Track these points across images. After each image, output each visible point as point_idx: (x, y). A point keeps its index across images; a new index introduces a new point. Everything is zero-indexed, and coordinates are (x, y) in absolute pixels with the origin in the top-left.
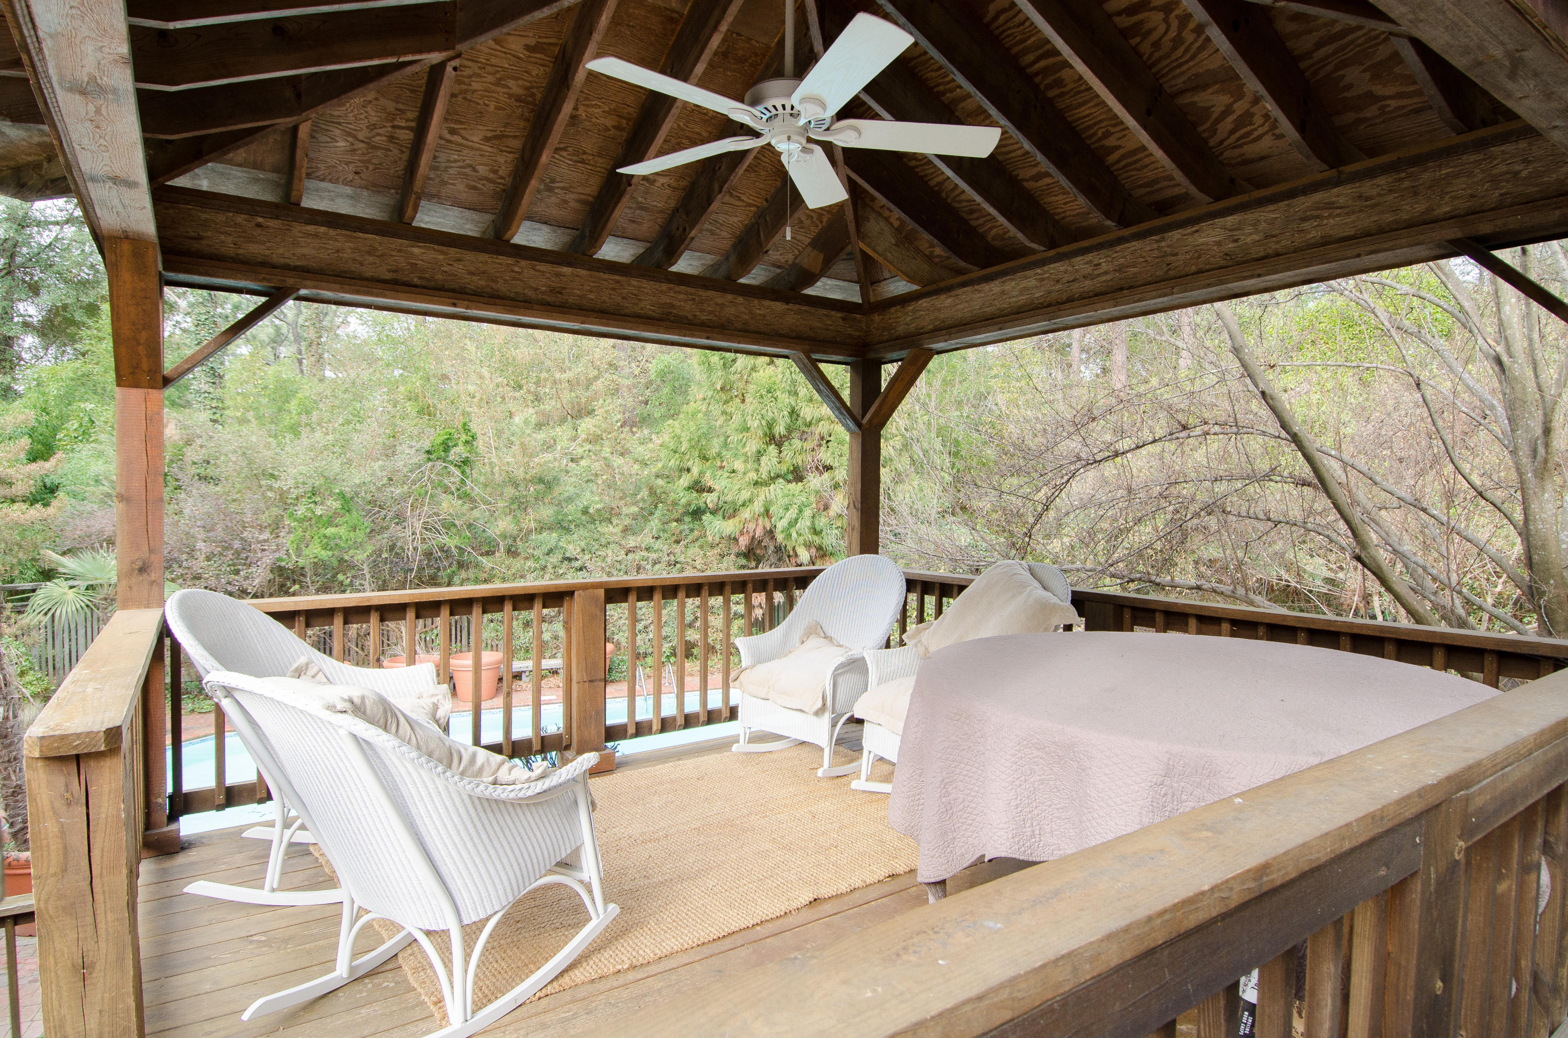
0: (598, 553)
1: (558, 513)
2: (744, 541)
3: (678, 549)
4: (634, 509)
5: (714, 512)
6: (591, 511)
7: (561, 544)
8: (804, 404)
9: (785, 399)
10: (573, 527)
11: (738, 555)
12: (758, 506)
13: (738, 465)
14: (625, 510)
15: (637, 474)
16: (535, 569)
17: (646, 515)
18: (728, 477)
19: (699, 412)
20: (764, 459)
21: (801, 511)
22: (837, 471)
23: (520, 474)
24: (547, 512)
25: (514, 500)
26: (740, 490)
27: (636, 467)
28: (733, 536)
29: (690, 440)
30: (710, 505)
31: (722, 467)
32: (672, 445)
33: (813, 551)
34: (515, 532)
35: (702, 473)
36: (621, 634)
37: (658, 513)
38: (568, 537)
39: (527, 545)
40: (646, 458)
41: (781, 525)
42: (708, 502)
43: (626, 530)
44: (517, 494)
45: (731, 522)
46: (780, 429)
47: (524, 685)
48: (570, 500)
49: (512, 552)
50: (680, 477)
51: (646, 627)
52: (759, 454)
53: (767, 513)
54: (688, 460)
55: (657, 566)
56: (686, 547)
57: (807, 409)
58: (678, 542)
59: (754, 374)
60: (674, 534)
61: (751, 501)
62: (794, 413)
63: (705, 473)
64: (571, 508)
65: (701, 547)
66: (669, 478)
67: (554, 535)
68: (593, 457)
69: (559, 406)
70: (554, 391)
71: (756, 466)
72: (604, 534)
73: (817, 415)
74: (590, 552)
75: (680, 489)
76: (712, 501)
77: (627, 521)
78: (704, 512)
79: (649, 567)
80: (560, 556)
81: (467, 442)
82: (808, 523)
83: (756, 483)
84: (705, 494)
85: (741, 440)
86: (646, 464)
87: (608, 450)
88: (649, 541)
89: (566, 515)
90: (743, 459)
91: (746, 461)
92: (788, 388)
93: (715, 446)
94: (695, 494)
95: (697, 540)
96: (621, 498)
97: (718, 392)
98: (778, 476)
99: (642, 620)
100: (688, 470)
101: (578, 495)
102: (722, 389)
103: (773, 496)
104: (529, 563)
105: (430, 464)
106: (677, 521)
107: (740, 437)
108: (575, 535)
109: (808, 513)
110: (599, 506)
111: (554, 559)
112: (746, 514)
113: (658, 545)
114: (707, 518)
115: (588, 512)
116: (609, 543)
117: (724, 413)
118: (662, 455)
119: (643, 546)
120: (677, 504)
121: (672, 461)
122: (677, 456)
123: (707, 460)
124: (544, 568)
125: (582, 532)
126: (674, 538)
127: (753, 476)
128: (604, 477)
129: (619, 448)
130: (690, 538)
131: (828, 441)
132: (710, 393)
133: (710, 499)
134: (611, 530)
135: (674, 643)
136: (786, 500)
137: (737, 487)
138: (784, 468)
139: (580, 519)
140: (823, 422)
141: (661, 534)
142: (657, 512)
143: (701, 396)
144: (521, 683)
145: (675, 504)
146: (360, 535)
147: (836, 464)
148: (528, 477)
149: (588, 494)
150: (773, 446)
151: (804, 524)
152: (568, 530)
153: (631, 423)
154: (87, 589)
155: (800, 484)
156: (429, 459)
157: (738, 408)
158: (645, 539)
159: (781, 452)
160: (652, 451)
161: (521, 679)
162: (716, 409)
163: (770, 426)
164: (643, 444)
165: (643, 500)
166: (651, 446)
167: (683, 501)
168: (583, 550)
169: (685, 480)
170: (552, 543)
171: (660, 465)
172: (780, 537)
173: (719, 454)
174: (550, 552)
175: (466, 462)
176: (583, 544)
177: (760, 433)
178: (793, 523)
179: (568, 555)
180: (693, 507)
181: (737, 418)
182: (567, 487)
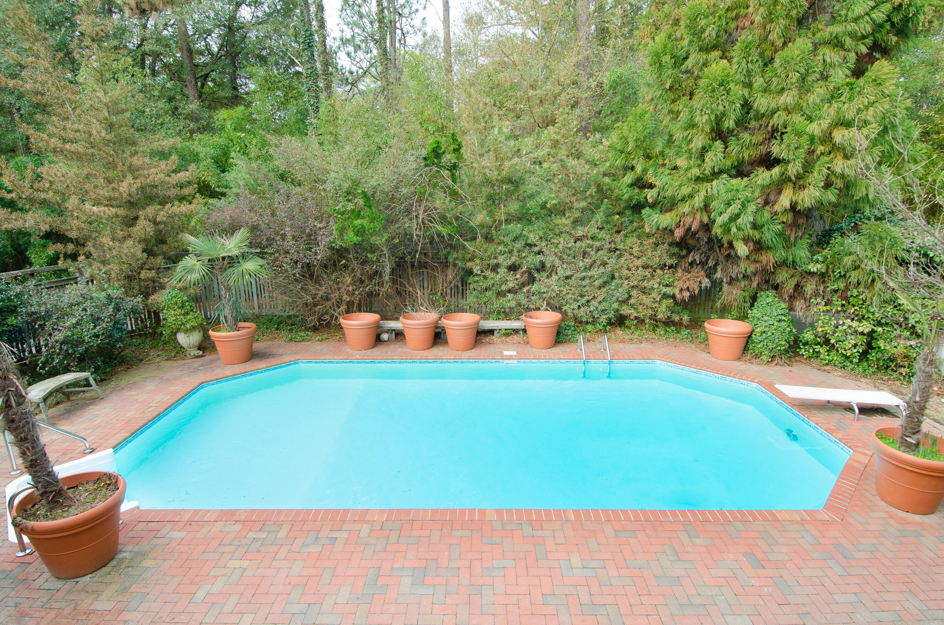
0: (553, 241)
1: (523, 207)
2: (678, 233)
3: (618, 238)
4: (583, 204)
5: (653, 206)
6: (548, 206)
7: (524, 233)
8: (759, 95)
9: (738, 91)
10: (533, 219)
11: (670, 244)
12: (698, 201)
13: (681, 162)
14: (577, 205)
15: (588, 174)
16: (505, 252)
17: (592, 209)
18: (670, 174)
19: (646, 112)
20: (709, 156)
21: (743, 206)
22: (791, 165)
23: (494, 175)
24: (514, 207)
25: (490, 197)
26: (680, 186)
27: (587, 167)
28: (669, 228)
29: (637, 140)
30: (650, 200)
31: (664, 165)
32: (619, 147)
33: (751, 244)
34: (490, 223)
35: (645, 171)
36: (568, 305)
37: (603, 208)
38: (530, 228)
39: (499, 233)
40: (597, 158)
41: (720, 220)
42: (648, 197)
43: (576, 222)
44: (492, 192)
45: (668, 215)
46: (729, 123)
47: (495, 340)
48: (532, 196)
49: (488, 239)
50: (624, 175)
51: (588, 301)
52: (704, 150)
53: (706, 208)
54: (633, 159)
55: (600, 253)
56: (626, 236)
57: (763, 100)
58: (618, 232)
59: (705, 69)
60: (615, 226)
61: (691, 196)
62: (747, 106)
63: (648, 170)
64: (531, 204)
65: (639, 237)
66: (614, 177)
67: (519, 225)
68: (552, 159)
69: (532, 120)
70: (527, 108)
71: (699, 162)
72: (558, 225)
73: (773, 105)
74: (546, 240)
75: (624, 185)
76: (652, 196)
77: (577, 214)
78: (643, 207)
79: (593, 253)
80: (524, 243)
81: (455, 150)
82: (751, 219)
83: (698, 179)
84: (646, 190)
85: (687, 137)
86: (596, 165)
87: (566, 153)
88: (594, 231)
89: (528, 209)
90: (687, 155)
91: (690, 158)
92: (742, 79)
93: (659, 145)
94: (637, 190)
95: (635, 230)
96: (574, 195)
97: (666, 92)
98: (721, 172)
99: (585, 296)
100: (633, 168)
101: (539, 193)
102: (671, 88)
103: (715, 192)
104: (501, 248)
105: (427, 169)
106: (618, 214)
107: (686, 133)
108: (536, 226)
109: (752, 208)
110: (554, 202)
111: (519, 245)
112: (685, 208)
113: (602, 234)
114: (646, 211)
115: (546, 207)
116: (561, 233)
117: (671, 112)
118: (610, 155)
119: (589, 235)
120: (620, 199)
121: (619, 161)
122: (623, 155)
123: (650, 159)
124: (511, 252)
125: (541, 224)
126: (616, 229)
127: (696, 172)
128: (560, 177)
129: (573, 151)
130: (630, 228)
131: (782, 134)
132: (658, 93)
133: (651, 195)
134: (564, 222)
135: (611, 315)
136: (729, 196)
137: (678, 183)
138: (729, 163)
139: (539, 212)
140: (779, 113)
141: (605, 226)
142: (602, 206)
143: (650, 97)
144: (493, 338)
145: (618, 199)
146: (378, 226)
147: (791, 157)
148: (499, 178)
149: (546, 192)
150: (719, 141)
151: (746, 219)
152: (530, 222)
153: (585, 130)
154: (209, 261)
155: (746, 179)
156: (426, 165)
157: (685, 106)
158: (591, 230)
159: (726, 147)
160: (601, 152)
161: (493, 334)
162: (665, 107)
163: (719, 120)
164: (595, 147)
165: (591, 196)
166: (601, 147)
167: (626, 197)
168: (541, 238)
169: (629, 178)
170: (518, 232)
171: (608, 164)
172: (717, 230)
173: (662, 153)
174: (515, 239)
175: (454, 167)
176: (541, 233)
177: (708, 128)
178: (734, 218)
179: (529, 242)
180: (634, 201)
181: (684, 116)
182: (530, 187)
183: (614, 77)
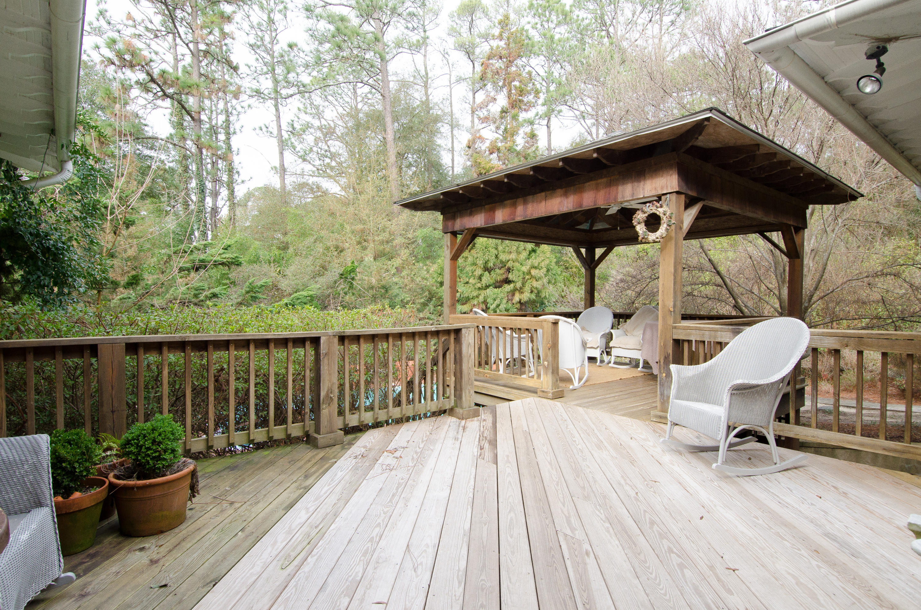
4: (422, 300)
8: (502, 253)
9: (493, 251)
12: (481, 299)
13: (471, 281)
14: (418, 301)
15: (424, 285)
17: (427, 303)
20: (483, 278)
21: (501, 301)
22: (517, 283)
23: (376, 284)
26: (471, 292)
41: (492, 307)
46: (491, 264)
48: (396, 296)
52: (481, 275)
53: (485, 302)
57: (503, 256)
61: (477, 297)
62: (497, 257)
71: (479, 281)
83: (480, 289)
91: (475, 279)
98: (490, 285)
103: (488, 294)
107: (472, 268)
109: (504, 301)
121: (439, 279)
122: (441, 276)
127: (478, 285)
131: (512, 270)
136: (495, 296)
138: (492, 282)
140: (510, 262)
141: (433, 312)
142: (432, 301)
147: (517, 280)
148: (379, 285)
151: (503, 306)
156: (341, 278)
159: (490, 275)
163: (486, 263)
165: (426, 296)
177: (482, 266)
178: (498, 306)
181: (470, 259)
182: (395, 290)
183: (423, 234)
